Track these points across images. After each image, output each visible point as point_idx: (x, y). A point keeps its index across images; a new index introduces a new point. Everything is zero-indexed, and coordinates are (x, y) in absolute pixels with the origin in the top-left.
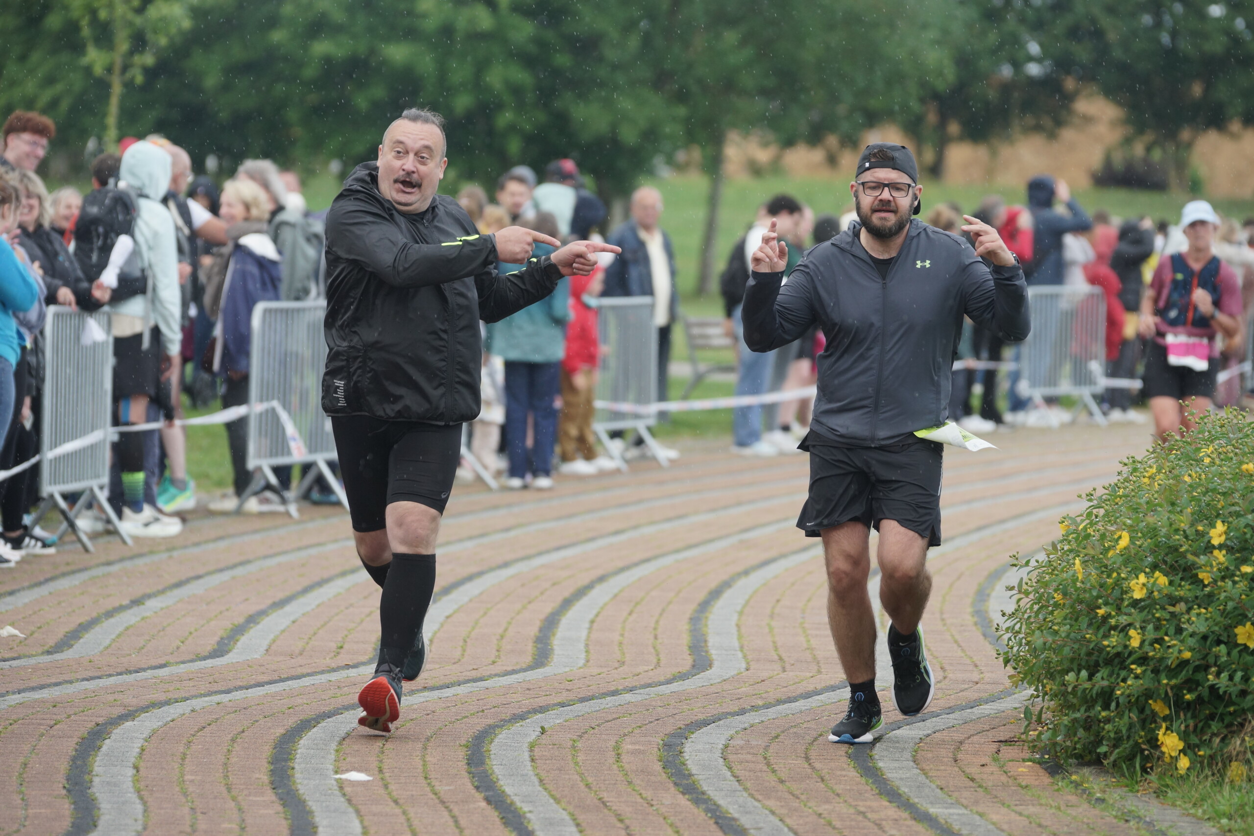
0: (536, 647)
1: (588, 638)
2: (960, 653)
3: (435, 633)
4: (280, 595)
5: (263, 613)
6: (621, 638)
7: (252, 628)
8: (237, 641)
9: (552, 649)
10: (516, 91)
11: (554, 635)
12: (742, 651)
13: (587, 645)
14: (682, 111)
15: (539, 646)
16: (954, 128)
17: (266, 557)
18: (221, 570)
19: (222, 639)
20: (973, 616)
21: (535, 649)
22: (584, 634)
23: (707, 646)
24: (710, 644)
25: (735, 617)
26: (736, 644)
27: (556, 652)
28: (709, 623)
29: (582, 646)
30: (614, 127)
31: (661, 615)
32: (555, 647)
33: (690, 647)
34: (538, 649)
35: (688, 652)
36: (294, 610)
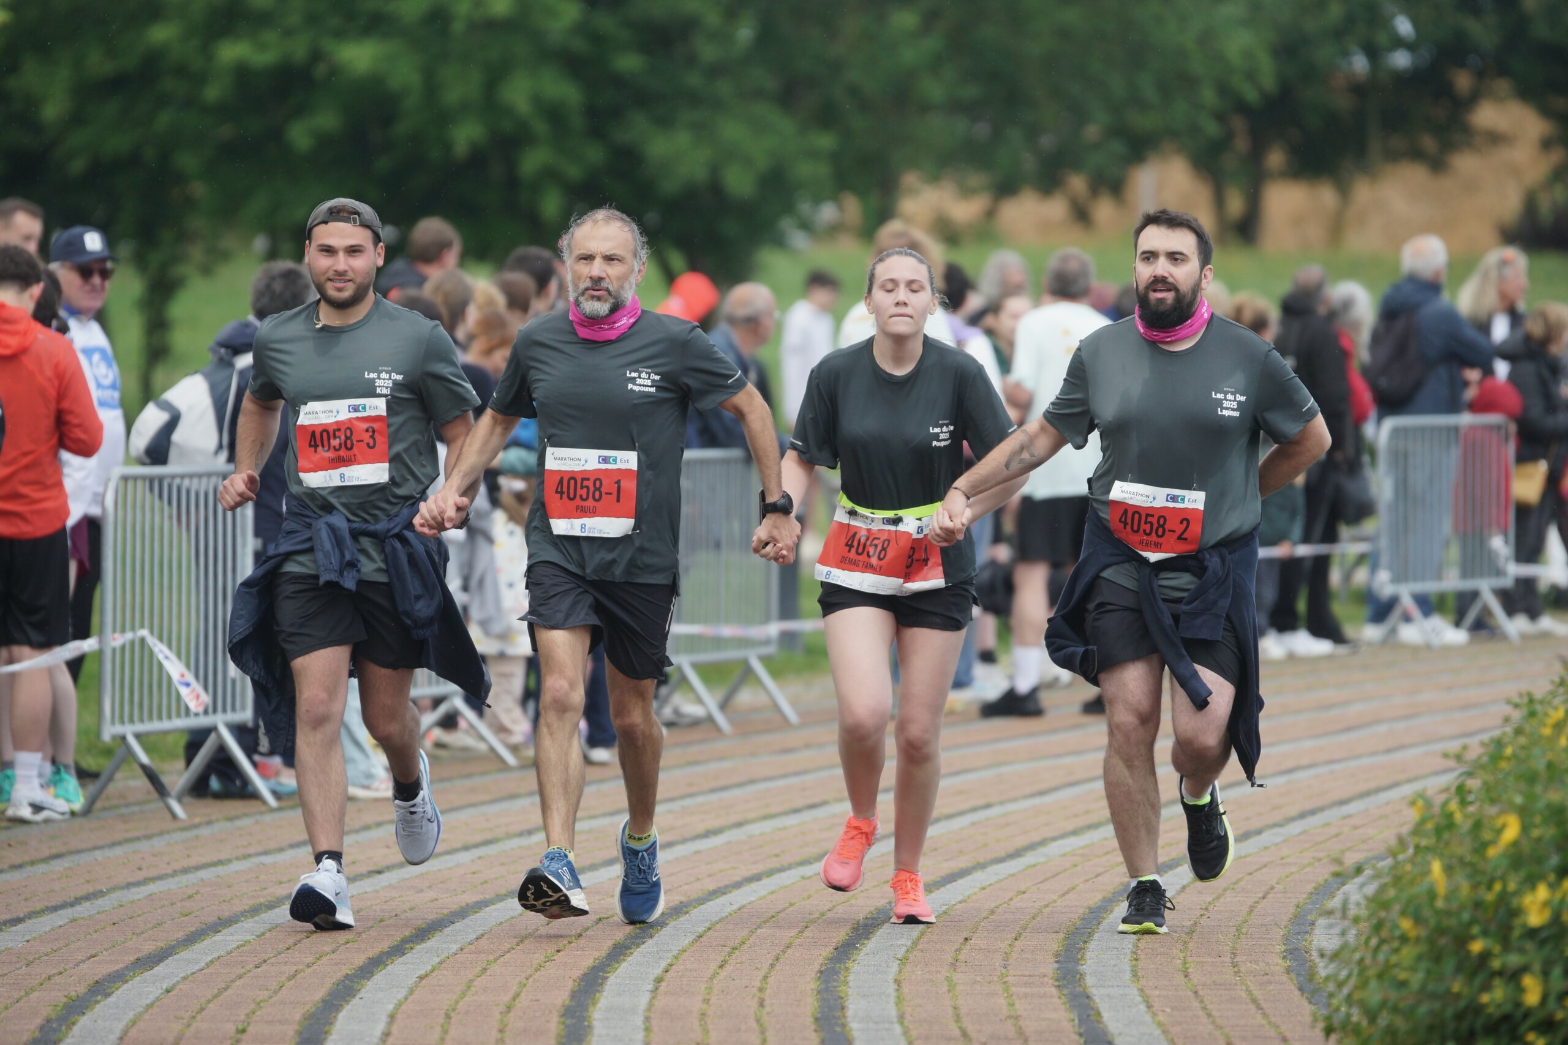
0: (563, 1023)
1: (650, 1007)
2: (1260, 1019)
3: (399, 1005)
4: (149, 947)
5: (119, 977)
6: (705, 1006)
7: (98, 1002)
8: (74, 1024)
9: (590, 1027)
10: (554, 114)
11: (594, 1004)
12: (902, 1024)
13: (647, 1019)
14: (826, 141)
15: (569, 1021)
16: (1276, 158)
17: (129, 885)
18: (55, 909)
19: (48, 1021)
20: (1284, 958)
21: (562, 1027)
22: (644, 1000)
23: (844, 1017)
24: (850, 1013)
25: (895, 967)
26: (893, 1013)
27: (596, 1031)
28: (851, 978)
29: (639, 1021)
30: (715, 170)
31: (772, 966)
32: (596, 1023)
33: (816, 1019)
34: (567, 1026)
35: (813, 1027)
36: (168, 971)
